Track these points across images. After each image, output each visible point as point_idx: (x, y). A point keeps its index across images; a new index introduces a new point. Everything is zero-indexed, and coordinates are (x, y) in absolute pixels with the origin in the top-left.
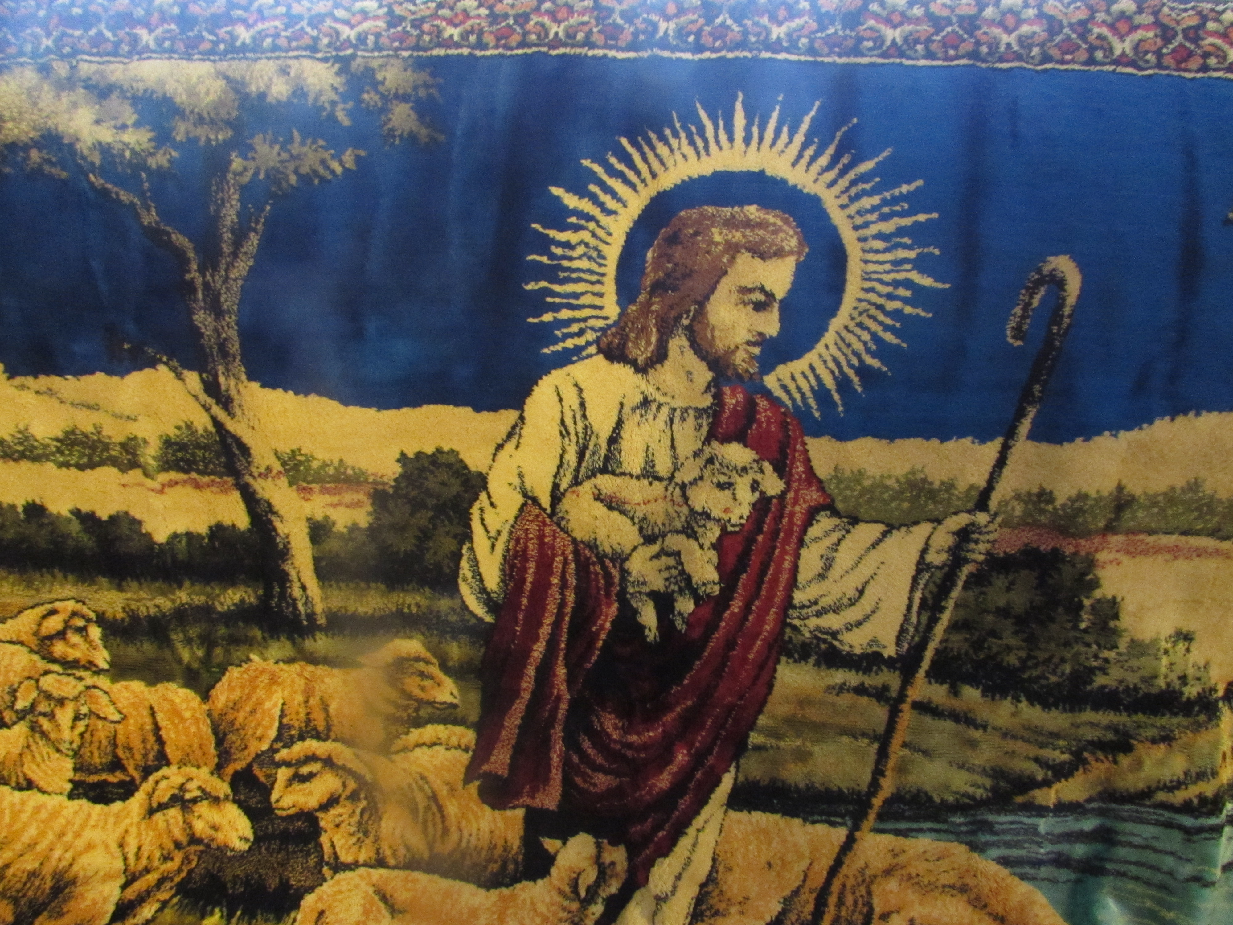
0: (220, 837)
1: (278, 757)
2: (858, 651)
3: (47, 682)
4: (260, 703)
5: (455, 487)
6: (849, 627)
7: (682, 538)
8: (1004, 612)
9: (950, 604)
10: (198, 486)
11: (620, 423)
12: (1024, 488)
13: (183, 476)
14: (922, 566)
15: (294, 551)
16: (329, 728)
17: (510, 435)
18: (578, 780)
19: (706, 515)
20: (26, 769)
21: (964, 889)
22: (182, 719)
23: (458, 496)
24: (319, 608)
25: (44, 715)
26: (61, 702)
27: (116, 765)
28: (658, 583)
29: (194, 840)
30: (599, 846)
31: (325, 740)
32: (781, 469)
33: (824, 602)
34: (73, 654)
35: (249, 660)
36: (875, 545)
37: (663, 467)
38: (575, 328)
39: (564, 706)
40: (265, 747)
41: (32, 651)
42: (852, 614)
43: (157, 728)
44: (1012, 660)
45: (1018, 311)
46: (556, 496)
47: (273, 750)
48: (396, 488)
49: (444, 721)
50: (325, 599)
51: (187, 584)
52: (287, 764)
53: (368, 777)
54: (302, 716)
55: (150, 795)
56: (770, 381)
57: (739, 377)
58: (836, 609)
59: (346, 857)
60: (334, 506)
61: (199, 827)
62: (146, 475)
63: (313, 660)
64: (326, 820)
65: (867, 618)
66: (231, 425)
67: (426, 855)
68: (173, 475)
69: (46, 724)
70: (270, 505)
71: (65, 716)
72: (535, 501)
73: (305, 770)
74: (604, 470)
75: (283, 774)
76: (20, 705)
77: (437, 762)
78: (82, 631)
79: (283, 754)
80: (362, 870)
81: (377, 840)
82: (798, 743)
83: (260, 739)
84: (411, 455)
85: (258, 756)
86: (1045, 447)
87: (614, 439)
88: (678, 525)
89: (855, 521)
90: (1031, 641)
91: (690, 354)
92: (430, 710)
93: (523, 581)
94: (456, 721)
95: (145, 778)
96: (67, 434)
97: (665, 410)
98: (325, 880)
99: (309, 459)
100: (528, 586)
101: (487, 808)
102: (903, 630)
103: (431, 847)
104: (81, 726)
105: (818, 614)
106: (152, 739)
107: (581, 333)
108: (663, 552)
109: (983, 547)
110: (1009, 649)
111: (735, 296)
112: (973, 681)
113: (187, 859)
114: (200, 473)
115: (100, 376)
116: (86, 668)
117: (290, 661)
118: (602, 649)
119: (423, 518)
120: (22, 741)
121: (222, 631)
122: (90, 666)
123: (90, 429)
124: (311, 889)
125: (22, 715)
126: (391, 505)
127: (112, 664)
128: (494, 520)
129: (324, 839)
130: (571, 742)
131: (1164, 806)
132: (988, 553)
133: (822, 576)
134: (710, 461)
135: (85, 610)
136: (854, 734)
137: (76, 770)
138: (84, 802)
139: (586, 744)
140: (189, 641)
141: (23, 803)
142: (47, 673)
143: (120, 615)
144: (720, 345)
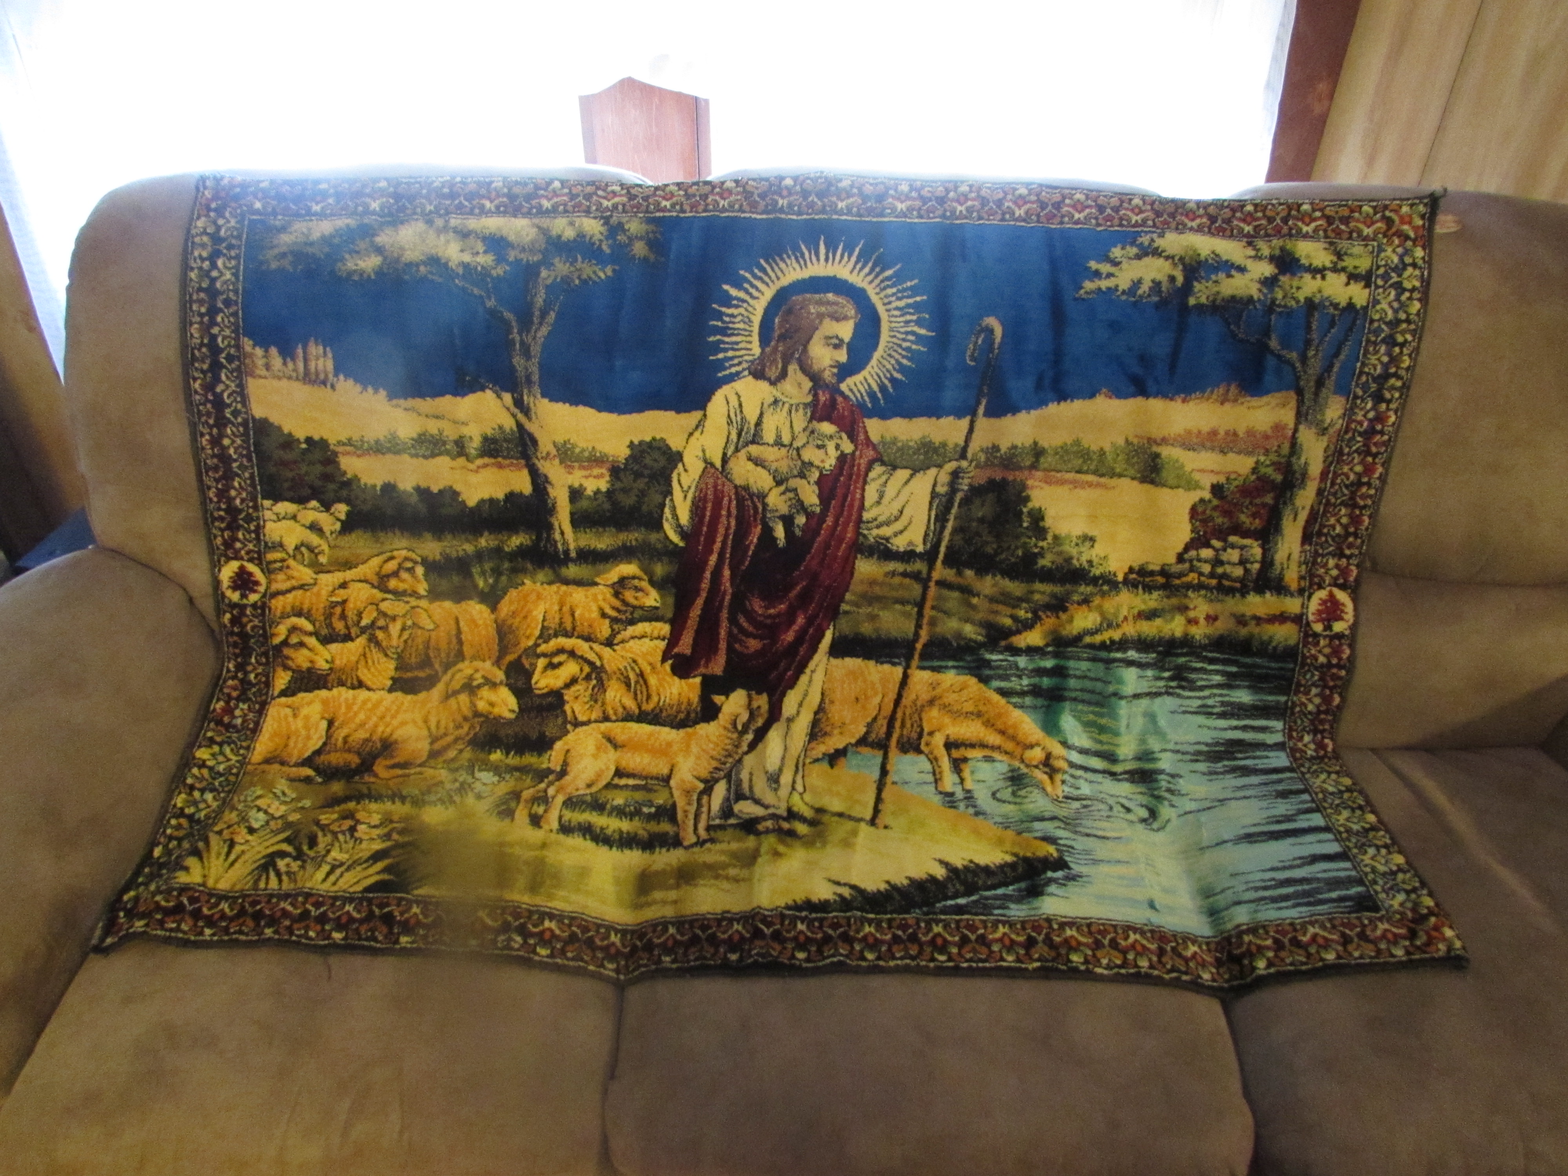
0: (496, 711)
1: (539, 650)
2: (902, 549)
3: (384, 606)
4: (530, 611)
5: (663, 462)
6: (896, 535)
7: (798, 480)
8: (982, 520)
9: (952, 517)
10: (500, 466)
11: (761, 414)
12: (985, 446)
13: (492, 460)
14: (934, 495)
15: (559, 509)
16: (574, 629)
17: (697, 427)
18: (737, 646)
19: (811, 464)
20: (360, 674)
21: (979, 715)
22: (477, 626)
23: (664, 468)
24: (572, 546)
25: (380, 628)
26: (394, 619)
27: (426, 662)
28: (784, 509)
29: (477, 714)
30: (750, 697)
31: (571, 637)
32: (852, 438)
33: (881, 519)
34: (402, 586)
35: (523, 584)
36: (907, 482)
37: (786, 439)
38: (736, 361)
39: (728, 598)
40: (531, 643)
41: (373, 586)
42: (898, 526)
43: (459, 632)
44: (989, 550)
45: (971, 346)
46: (725, 460)
47: (537, 645)
48: (626, 465)
49: (650, 619)
50: (576, 540)
51: (486, 534)
52: (544, 655)
53: (598, 663)
54: (557, 620)
55: (448, 685)
56: (843, 387)
57: (827, 386)
58: (888, 523)
59: (582, 718)
60: (587, 477)
61: (481, 706)
62: (468, 460)
63: (567, 582)
64: (568, 695)
65: (905, 528)
66: (528, 426)
67: (637, 711)
68: (486, 460)
69: (380, 635)
70: (546, 477)
71: (395, 629)
72: (712, 465)
73: (556, 660)
74: (753, 442)
75: (541, 663)
76: (364, 622)
77: (644, 649)
78: (411, 570)
79: (543, 648)
80: (593, 725)
81: (603, 704)
82: (870, 609)
83: (528, 637)
84: (636, 442)
85: (526, 650)
86: (993, 421)
87: (759, 424)
88: (795, 472)
89: (895, 468)
90: (998, 536)
91: (799, 373)
92: (640, 612)
93: (704, 516)
94: (657, 619)
95: (445, 672)
96: (420, 435)
97: (787, 406)
98: (568, 732)
99: (574, 446)
100: (707, 519)
101: (676, 679)
102: (926, 535)
103: (640, 708)
104: (406, 635)
105: (878, 527)
106: (454, 641)
107: (740, 363)
108: (788, 490)
109: (966, 481)
110: (987, 543)
111: (823, 342)
112: (969, 566)
113: (472, 727)
114: (504, 458)
115: (448, 397)
116: (411, 595)
117: (550, 583)
118: (752, 557)
119: (641, 484)
120: (361, 650)
121: (506, 565)
122: (415, 594)
123: (435, 431)
124: (559, 738)
125: (363, 630)
126: (622, 475)
127: (430, 591)
128: (686, 480)
129: (567, 708)
130: (733, 620)
131: (1092, 646)
132: (970, 485)
133: (878, 503)
134: (812, 432)
135: (414, 556)
136: (903, 602)
137: (396, 669)
138: (399, 694)
139: (742, 620)
140: (483, 573)
141: (355, 698)
142: (384, 600)
143: (438, 557)
144: (816, 367)
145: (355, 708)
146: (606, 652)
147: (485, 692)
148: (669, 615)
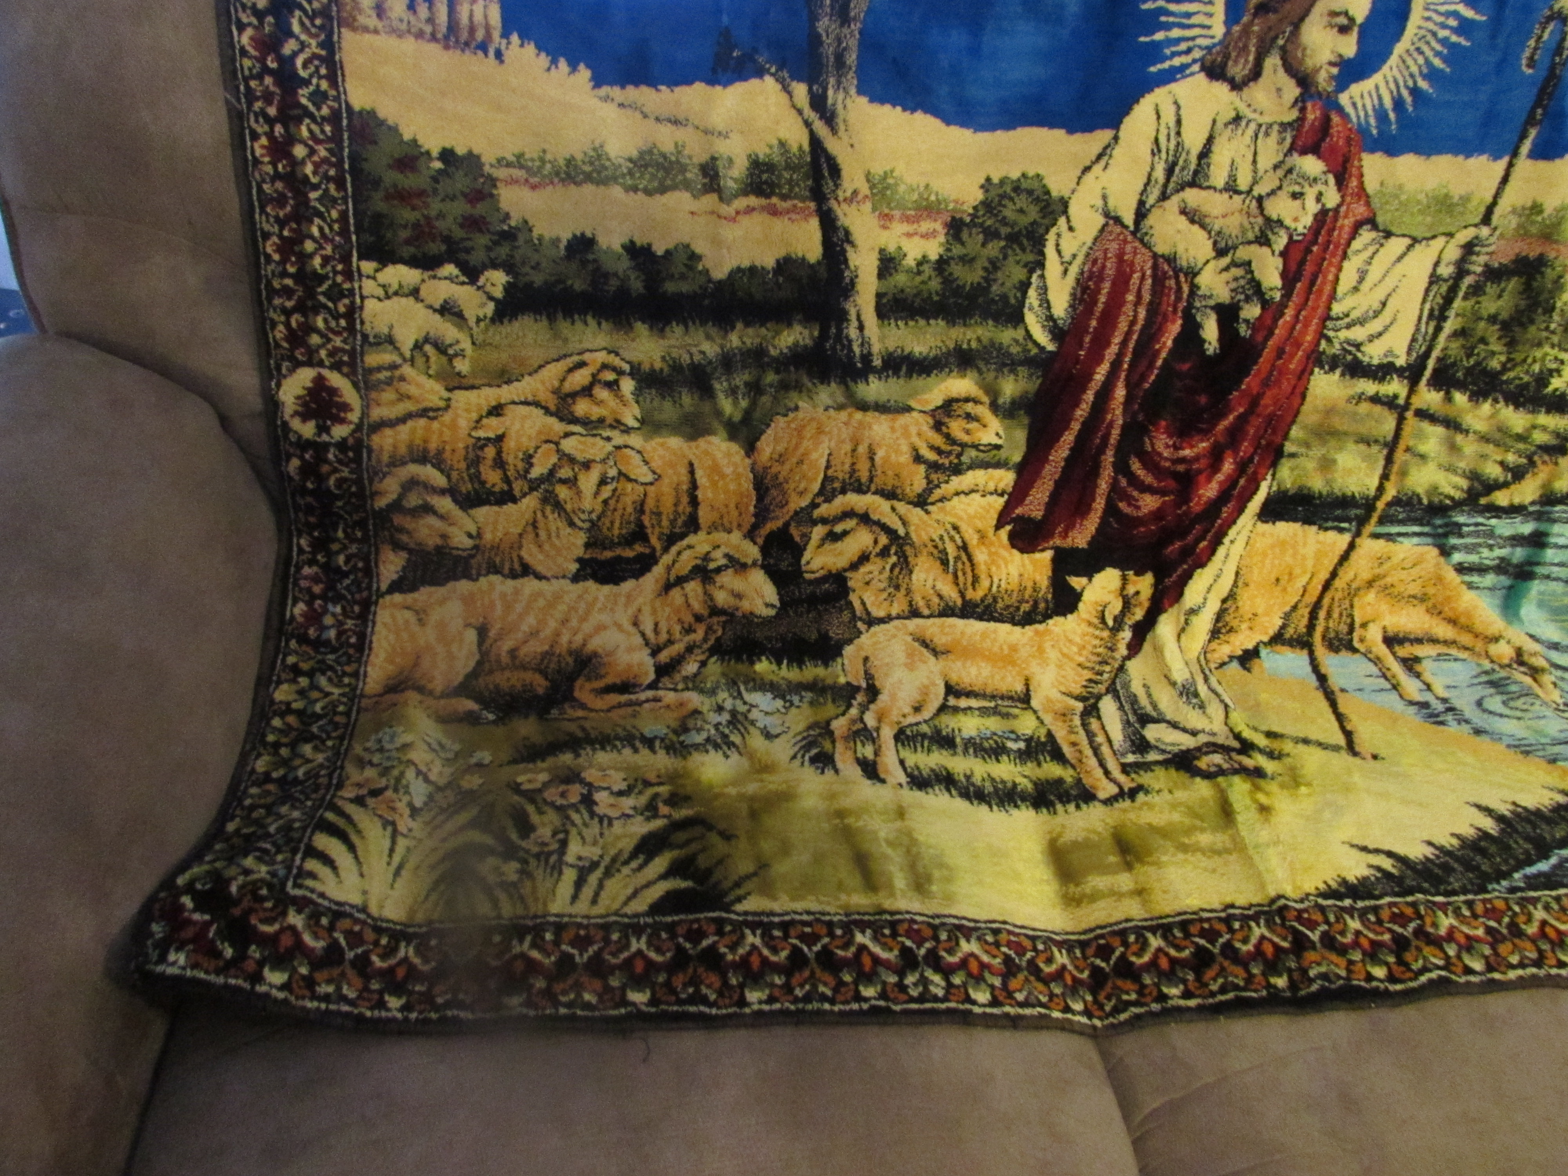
0: (746, 605)
1: (816, 513)
2: (1375, 362)
3: (568, 445)
4: (806, 454)
5: (1033, 213)
6: (1371, 338)
7: (1254, 248)
8: (1493, 319)
9: (1451, 313)
10: (774, 212)
11: (1210, 140)
12: (1519, 203)
13: (763, 201)
14: (1434, 279)
15: (859, 287)
16: (871, 479)
17: (1099, 157)
18: (1122, 505)
19: (1280, 223)
20: (524, 553)
21: (1423, 599)
22: (723, 476)
23: (1034, 223)
24: (876, 348)
25: (563, 481)
26: (587, 465)
27: (639, 535)
28: (1223, 295)
29: (716, 611)
30: (1124, 579)
31: (865, 493)
32: (1341, 183)
33: (1354, 315)
34: (596, 412)
35: (797, 408)
36: (1400, 259)
38: (1183, 46)
39: (1116, 433)
40: (804, 502)
42: (1375, 326)
43: (694, 485)
44: (1495, 364)
45: (1532, 43)
46: (1141, 213)
47: (814, 505)
48: (974, 216)
49: (985, 465)
50: (882, 339)
51: (739, 326)
52: (824, 521)
53: (901, 532)
54: (847, 467)
55: (669, 569)
56: (1344, 99)
57: (1319, 94)
58: (1361, 322)
59: (878, 612)
60: (909, 235)
61: (721, 598)
62: (721, 199)
63: (864, 407)
64: (855, 580)
65: (1386, 328)
66: (829, 143)
68: (753, 201)
69: (563, 492)
70: (847, 233)
71: (588, 481)
72: (1118, 220)
73: (839, 528)
74: (1193, 184)
75: (818, 532)
76: (536, 472)
77: (971, 511)
78: (612, 385)
79: (824, 510)
80: (896, 623)
81: (908, 593)
82: (1323, 451)
83: (801, 494)
84: (996, 180)
85: (796, 513)
86: (1542, 165)
87: (1205, 153)
88: (1250, 236)
89: (1388, 234)
90: (1512, 344)
91: (1281, 72)
92: (973, 453)
93: (1095, 302)
94: (998, 465)
95: (666, 550)
96: (642, 154)
97: (1253, 126)
98: (861, 633)
99: (899, 180)
100: (1100, 306)
101: (1016, 553)
102: (1414, 340)
103: (963, 595)
104: (606, 492)
105: (1348, 327)
106: (685, 499)
107: (1189, 51)
108: (1234, 264)
109: (1482, 259)
110: (1493, 353)
111: (1326, 19)
112: (1462, 386)
113: (710, 630)
114: (784, 197)
115: (699, 87)
116: (612, 427)
117: (840, 407)
118: (1162, 368)
119: (994, 248)
120: (528, 516)
121: (771, 377)
122: (618, 424)
123: (668, 147)
124: (849, 642)
125: (534, 485)
126: (965, 235)
127: (643, 421)
128: (1069, 245)
129: (854, 598)
130: (1121, 467)
132: (1486, 265)
133: (1356, 289)
134: (1290, 171)
135: (616, 361)
136: (1366, 441)
137: (587, 546)
138: (591, 584)
139: (1136, 466)
140: (733, 392)
141: (517, 592)
142: (567, 435)
143: (658, 365)
144: (1310, 63)
145: (519, 608)
146: (915, 514)
147: (727, 579)
148: (1017, 457)
